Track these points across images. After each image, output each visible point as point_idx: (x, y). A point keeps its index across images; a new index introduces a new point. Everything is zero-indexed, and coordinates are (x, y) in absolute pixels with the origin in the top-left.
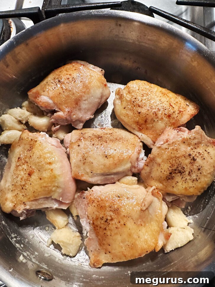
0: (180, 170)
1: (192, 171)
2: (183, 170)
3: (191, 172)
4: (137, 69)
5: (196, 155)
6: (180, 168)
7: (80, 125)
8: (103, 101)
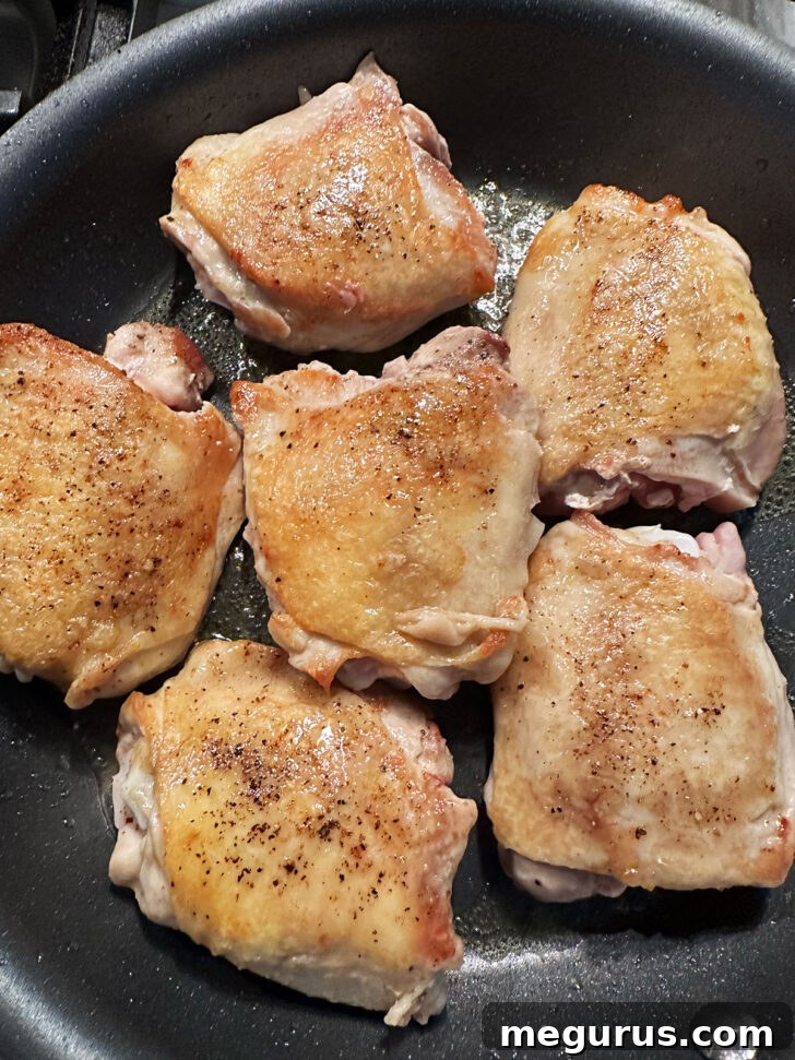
1: (271, 837)
5: (349, 834)
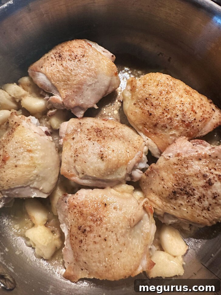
0: (188, 191)
2: (192, 192)
3: (202, 197)
4: (159, 55)
6: (188, 189)
7: (81, 113)
8: (110, 90)
